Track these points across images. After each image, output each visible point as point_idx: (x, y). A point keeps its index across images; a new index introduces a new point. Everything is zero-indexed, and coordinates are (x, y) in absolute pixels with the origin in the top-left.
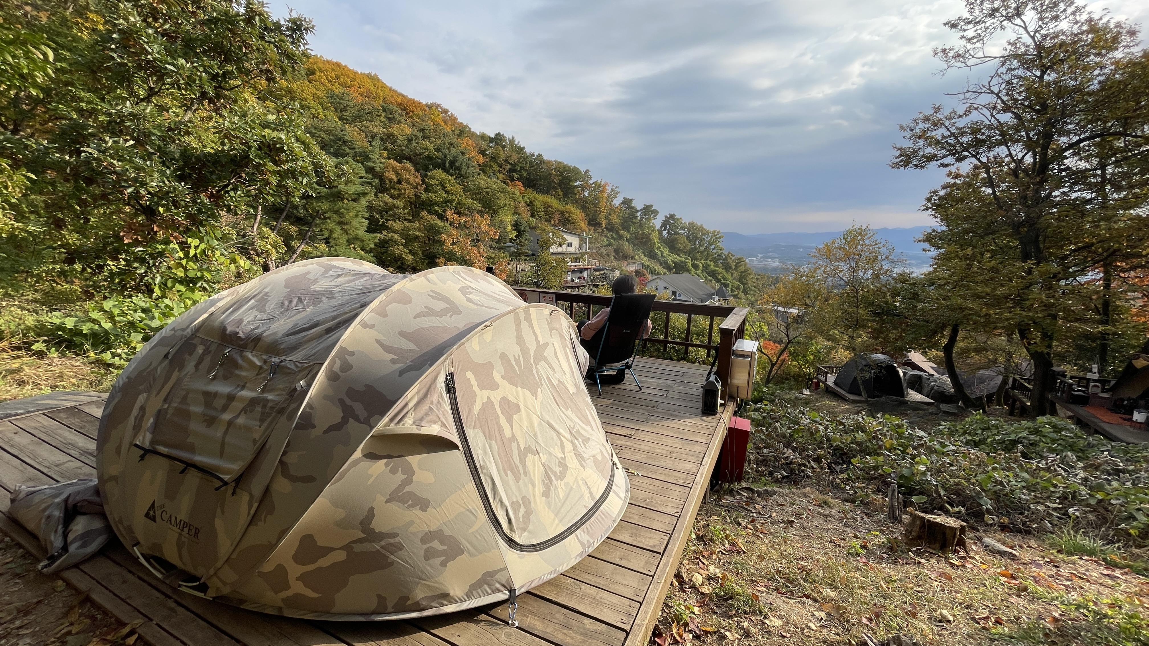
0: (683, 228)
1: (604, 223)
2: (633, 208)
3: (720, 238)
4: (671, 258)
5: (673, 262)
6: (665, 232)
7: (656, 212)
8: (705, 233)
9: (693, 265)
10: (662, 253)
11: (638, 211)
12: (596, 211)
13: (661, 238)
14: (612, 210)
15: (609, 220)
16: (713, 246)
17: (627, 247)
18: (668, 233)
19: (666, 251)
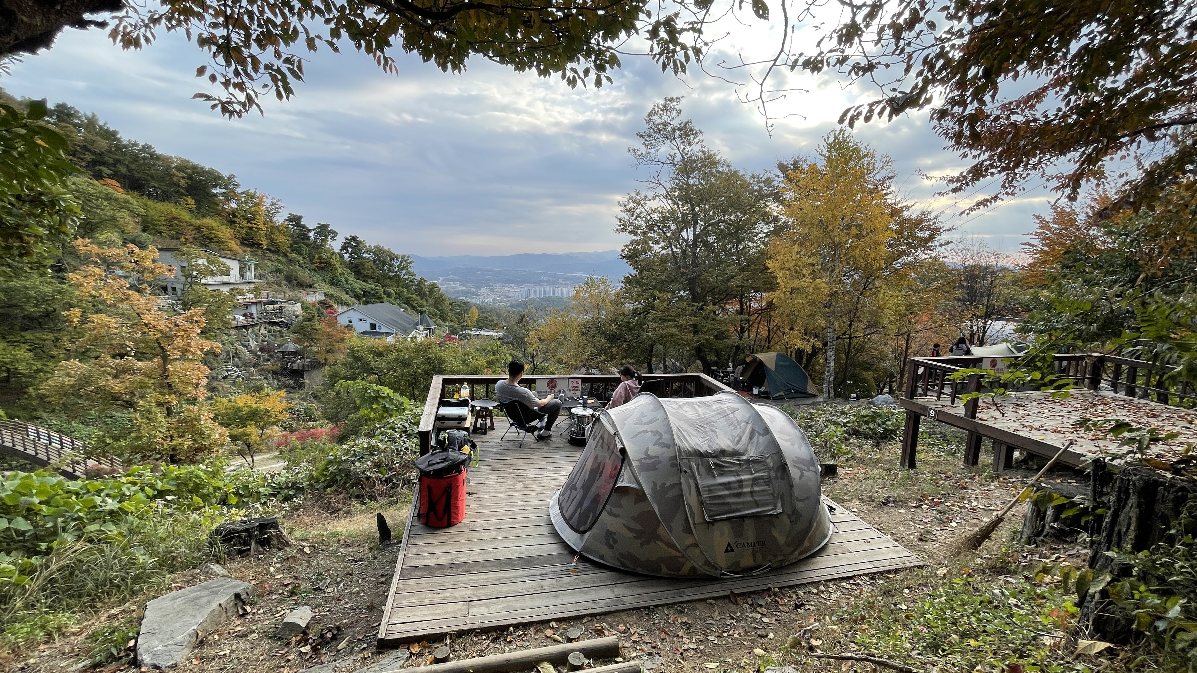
0: (368, 251)
1: (264, 242)
2: (304, 226)
3: (410, 263)
4: (359, 285)
5: (362, 290)
6: (346, 256)
7: (335, 233)
8: (392, 257)
9: (384, 292)
10: (347, 280)
11: (310, 231)
12: (251, 229)
13: (343, 263)
14: (274, 229)
15: (272, 240)
16: (404, 272)
17: (304, 275)
18: (351, 256)
19: (352, 278)
